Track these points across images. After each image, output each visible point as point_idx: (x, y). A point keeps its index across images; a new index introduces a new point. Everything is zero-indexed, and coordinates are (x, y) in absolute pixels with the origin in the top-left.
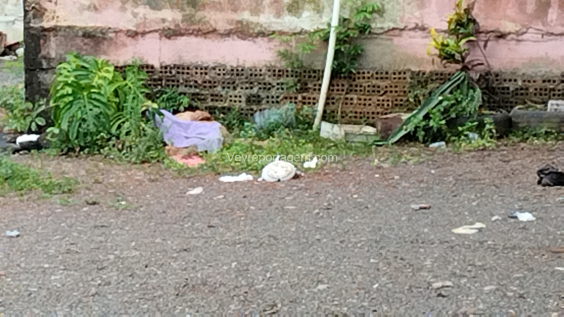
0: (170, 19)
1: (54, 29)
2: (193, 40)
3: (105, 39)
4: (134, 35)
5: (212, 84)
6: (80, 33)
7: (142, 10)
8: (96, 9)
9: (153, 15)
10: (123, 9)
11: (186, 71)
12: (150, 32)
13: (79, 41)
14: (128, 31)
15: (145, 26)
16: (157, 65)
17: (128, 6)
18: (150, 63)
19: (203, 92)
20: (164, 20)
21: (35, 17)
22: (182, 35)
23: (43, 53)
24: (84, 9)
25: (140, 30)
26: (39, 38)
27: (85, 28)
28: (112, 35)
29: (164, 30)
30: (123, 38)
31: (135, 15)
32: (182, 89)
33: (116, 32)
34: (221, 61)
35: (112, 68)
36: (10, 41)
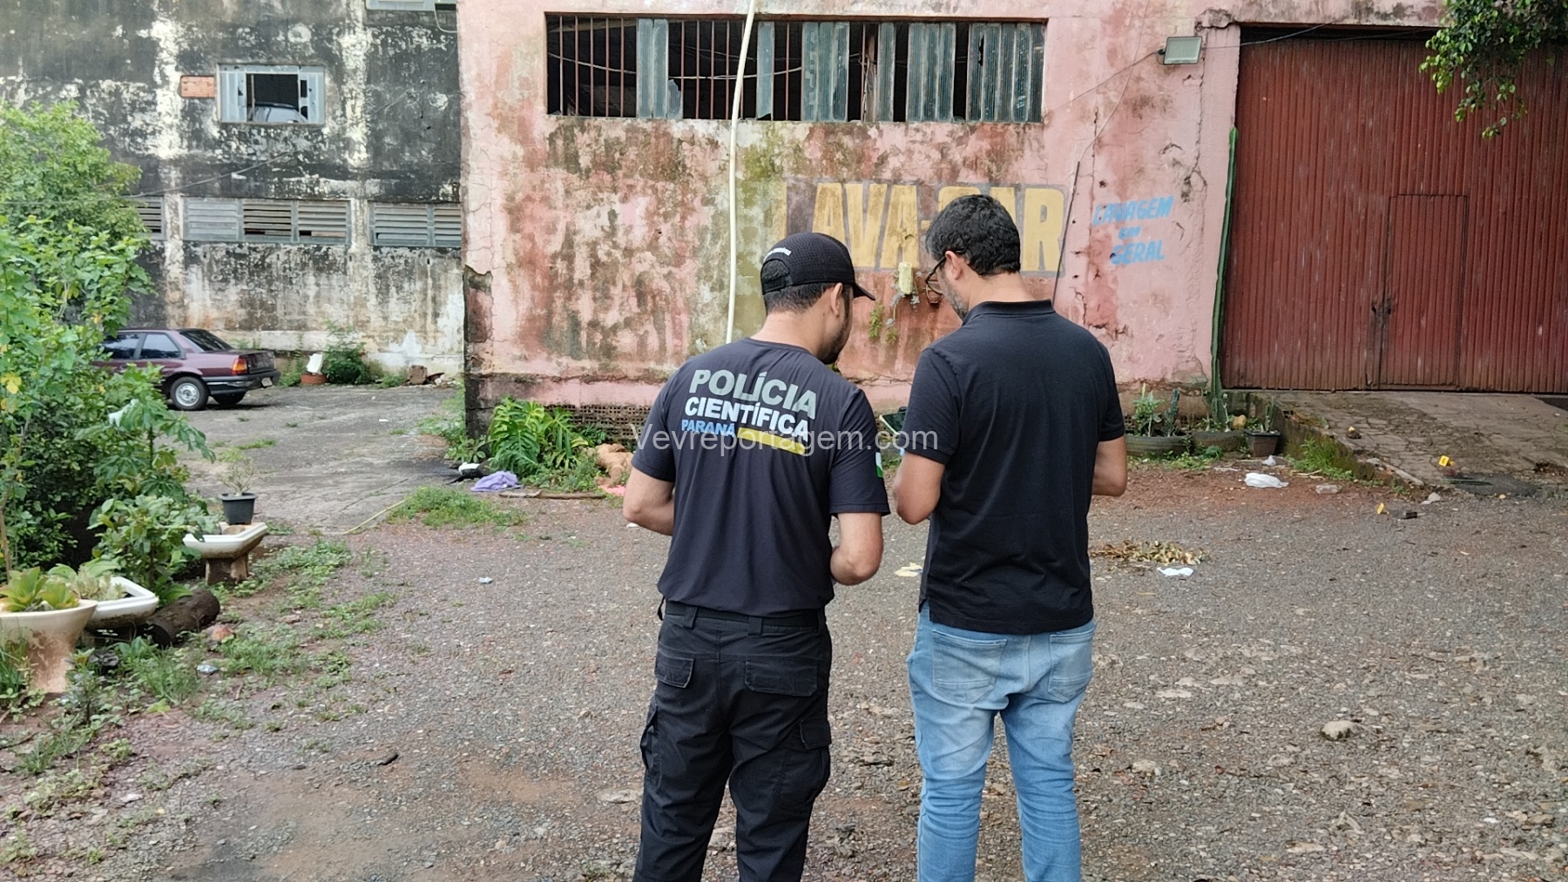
0: (589, 367)
1: (490, 376)
2: (608, 384)
3: (534, 384)
4: (558, 380)
5: (624, 421)
6: (513, 379)
7: (565, 360)
8: (526, 358)
9: (575, 364)
10: (549, 359)
11: (602, 410)
12: (572, 378)
13: (512, 386)
14: (554, 377)
15: (568, 373)
16: (578, 405)
17: (553, 356)
18: (572, 403)
19: (617, 427)
20: (583, 369)
21: (474, 365)
22: (598, 380)
23: (481, 395)
24: (515, 359)
25: (564, 376)
26: (478, 383)
28: (540, 381)
29: (583, 376)
30: (549, 383)
31: (559, 364)
32: (599, 425)
33: (543, 378)
34: (631, 402)
35: (542, 409)
36: (430, 373)
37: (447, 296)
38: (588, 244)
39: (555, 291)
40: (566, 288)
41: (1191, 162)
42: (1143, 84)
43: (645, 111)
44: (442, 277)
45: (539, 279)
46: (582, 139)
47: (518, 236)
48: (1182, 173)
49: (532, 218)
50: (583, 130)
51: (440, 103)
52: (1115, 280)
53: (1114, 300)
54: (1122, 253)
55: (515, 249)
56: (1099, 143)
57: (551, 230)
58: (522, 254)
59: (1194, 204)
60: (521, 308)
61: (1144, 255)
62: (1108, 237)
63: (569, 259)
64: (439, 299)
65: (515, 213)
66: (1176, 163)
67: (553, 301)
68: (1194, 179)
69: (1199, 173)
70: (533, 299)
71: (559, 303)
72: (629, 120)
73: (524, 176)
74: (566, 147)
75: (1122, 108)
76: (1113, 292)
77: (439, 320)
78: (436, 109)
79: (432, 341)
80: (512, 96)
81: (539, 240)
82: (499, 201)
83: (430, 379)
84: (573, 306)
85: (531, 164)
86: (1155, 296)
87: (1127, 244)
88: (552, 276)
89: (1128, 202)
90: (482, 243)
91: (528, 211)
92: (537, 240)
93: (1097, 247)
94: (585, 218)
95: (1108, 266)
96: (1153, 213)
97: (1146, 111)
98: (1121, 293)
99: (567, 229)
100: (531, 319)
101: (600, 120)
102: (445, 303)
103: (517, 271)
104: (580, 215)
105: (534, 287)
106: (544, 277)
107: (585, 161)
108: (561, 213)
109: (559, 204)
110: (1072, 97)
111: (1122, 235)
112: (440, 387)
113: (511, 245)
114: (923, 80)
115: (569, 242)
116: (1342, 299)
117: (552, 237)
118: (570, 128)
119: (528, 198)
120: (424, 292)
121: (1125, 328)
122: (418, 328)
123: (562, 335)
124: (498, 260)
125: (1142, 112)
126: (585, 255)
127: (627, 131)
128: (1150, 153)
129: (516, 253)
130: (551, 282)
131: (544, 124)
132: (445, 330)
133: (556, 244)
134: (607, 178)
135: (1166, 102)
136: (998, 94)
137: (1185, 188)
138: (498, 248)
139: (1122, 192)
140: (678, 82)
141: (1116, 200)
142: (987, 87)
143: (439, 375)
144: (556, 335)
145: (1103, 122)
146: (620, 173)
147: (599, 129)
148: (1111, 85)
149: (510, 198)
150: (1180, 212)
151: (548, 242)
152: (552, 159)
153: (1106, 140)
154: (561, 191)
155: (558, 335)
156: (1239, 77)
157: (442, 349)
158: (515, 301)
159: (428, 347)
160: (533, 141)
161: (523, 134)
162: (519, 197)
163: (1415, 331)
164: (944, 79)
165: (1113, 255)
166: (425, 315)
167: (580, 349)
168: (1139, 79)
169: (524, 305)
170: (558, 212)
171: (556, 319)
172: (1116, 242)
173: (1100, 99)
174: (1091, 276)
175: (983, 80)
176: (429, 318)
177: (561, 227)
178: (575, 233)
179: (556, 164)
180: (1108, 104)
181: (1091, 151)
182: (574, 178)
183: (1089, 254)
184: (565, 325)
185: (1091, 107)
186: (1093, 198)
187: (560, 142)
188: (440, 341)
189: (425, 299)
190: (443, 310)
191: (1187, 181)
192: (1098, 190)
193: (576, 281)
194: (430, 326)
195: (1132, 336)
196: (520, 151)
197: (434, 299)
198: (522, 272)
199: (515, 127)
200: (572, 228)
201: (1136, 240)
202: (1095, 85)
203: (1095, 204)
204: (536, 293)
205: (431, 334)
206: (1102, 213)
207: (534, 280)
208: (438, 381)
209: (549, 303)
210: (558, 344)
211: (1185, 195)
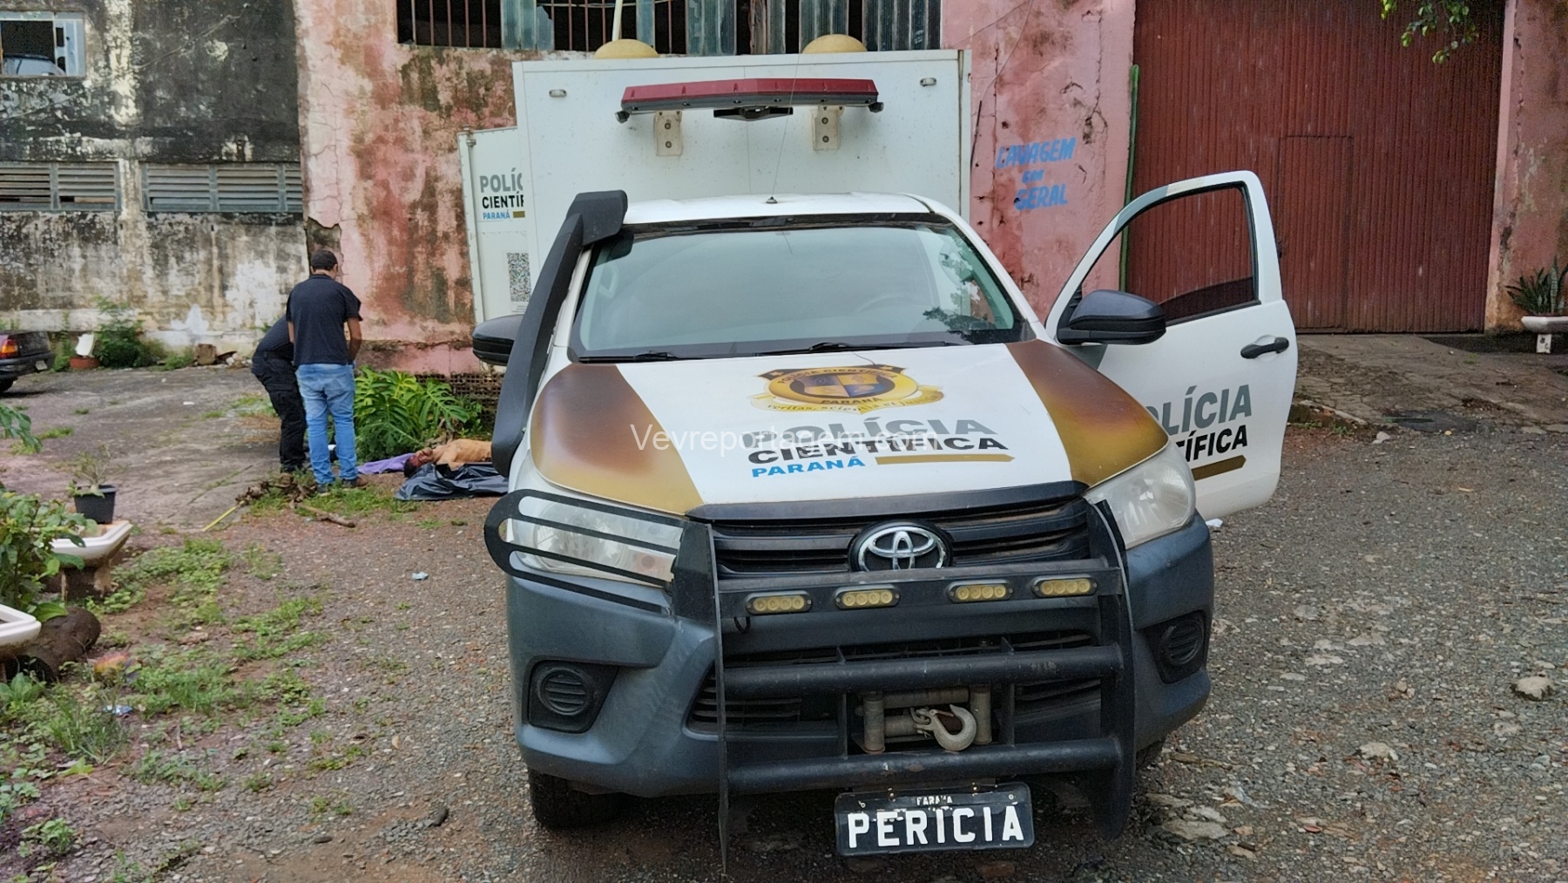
0: (458, 332)
3: (395, 352)
4: (423, 347)
6: (370, 347)
7: (431, 324)
8: (385, 323)
9: (442, 328)
10: (412, 323)
11: (476, 379)
12: (440, 344)
13: (369, 355)
14: (418, 343)
15: (434, 339)
16: (447, 374)
17: (417, 320)
18: (441, 372)
19: (493, 398)
20: (452, 333)
24: (372, 324)
25: (430, 343)
27: (374, 342)
28: (403, 348)
29: (453, 342)
30: (413, 350)
31: (424, 329)
32: (473, 396)
33: (406, 345)
35: (414, 380)
36: (220, 351)
37: (235, 266)
38: (452, 192)
39: (416, 246)
40: (429, 241)
41: (1091, 102)
42: (1042, 19)
43: (512, 41)
44: (229, 245)
45: (396, 232)
46: (440, 72)
47: (369, 184)
48: (1084, 113)
49: (386, 162)
50: (441, 62)
51: (218, 53)
52: (1020, 226)
53: (1019, 247)
54: (1027, 197)
55: (366, 198)
56: (1000, 82)
57: (408, 176)
58: (375, 203)
59: (1096, 146)
60: (376, 265)
61: (1047, 200)
62: (1011, 180)
63: (432, 210)
64: (228, 269)
65: (365, 157)
66: (1077, 103)
67: (414, 257)
68: (1095, 120)
69: (1100, 113)
70: (390, 254)
71: (421, 259)
72: (494, 52)
73: (374, 114)
74: (423, 80)
75: (1022, 45)
76: (1018, 239)
77: (229, 294)
78: (215, 59)
79: (220, 317)
80: (357, 21)
81: (395, 187)
82: (346, 142)
83: (221, 359)
84: (437, 262)
85: (382, 99)
86: (1060, 242)
87: (1031, 190)
88: (411, 228)
89: (1031, 144)
90: (327, 192)
91: (380, 155)
92: (392, 187)
93: (1001, 191)
94: (447, 162)
95: (1013, 211)
96: (1056, 155)
97: (1046, 47)
98: (1025, 239)
99: (427, 174)
100: (389, 278)
101: (460, 51)
102: (234, 274)
103: (370, 223)
104: (441, 159)
105: (391, 242)
106: (401, 230)
107: (444, 97)
108: (419, 157)
109: (417, 146)
110: (971, 32)
111: (1025, 179)
112: (233, 367)
113: (361, 194)
114: (817, 12)
115: (430, 190)
116: (1237, 243)
117: (410, 185)
118: (425, 60)
119: (380, 140)
120: (209, 262)
121: (1031, 276)
122: (203, 302)
123: (426, 296)
124: (347, 211)
125: (1043, 49)
126: (449, 204)
127: (493, 63)
128: (1052, 92)
129: (368, 202)
130: (411, 235)
131: (395, 55)
132: (236, 304)
133: (415, 192)
134: (472, 116)
135: (1066, 39)
136: (895, 29)
137: (1087, 130)
138: (347, 197)
139: (1024, 134)
140: (548, 9)
141: (1018, 142)
142: (884, 20)
143: (231, 354)
144: (419, 296)
145: (1003, 58)
146: (486, 111)
147: (460, 61)
148: (1011, 20)
149: (359, 139)
150: (1081, 153)
151: (405, 190)
152: (406, 95)
153: (1007, 78)
154: (419, 131)
155: (421, 296)
156: (1136, 13)
157: (231, 325)
158: (370, 258)
159: (217, 323)
160: (382, 74)
161: (371, 66)
162: (369, 138)
163: (1304, 276)
164: (838, 11)
165: (1017, 200)
166: (210, 288)
167: (447, 311)
168: (1039, 14)
169: (380, 263)
170: (416, 156)
171: (418, 278)
172: (1020, 186)
173: (1000, 33)
174: (996, 222)
175: (879, 12)
176: (216, 291)
177: (420, 172)
178: (437, 179)
179: (412, 100)
180: (1009, 41)
181: (992, 90)
182: (433, 116)
183: (993, 199)
184: (429, 283)
185: (992, 42)
186: (995, 140)
187: (415, 76)
188: (230, 317)
189: (210, 271)
190: (231, 282)
191: (1088, 121)
192: (1000, 131)
193: (440, 234)
194: (217, 300)
195: (1038, 285)
196: (368, 85)
197: (221, 270)
198: (376, 224)
199: (362, 58)
200: (433, 174)
201: (1039, 184)
202: (993, 19)
203: (998, 146)
204: (394, 249)
205: (219, 309)
206: (1005, 155)
207: (390, 233)
208: (230, 360)
209: (409, 259)
210: (422, 306)
211: (1086, 136)
